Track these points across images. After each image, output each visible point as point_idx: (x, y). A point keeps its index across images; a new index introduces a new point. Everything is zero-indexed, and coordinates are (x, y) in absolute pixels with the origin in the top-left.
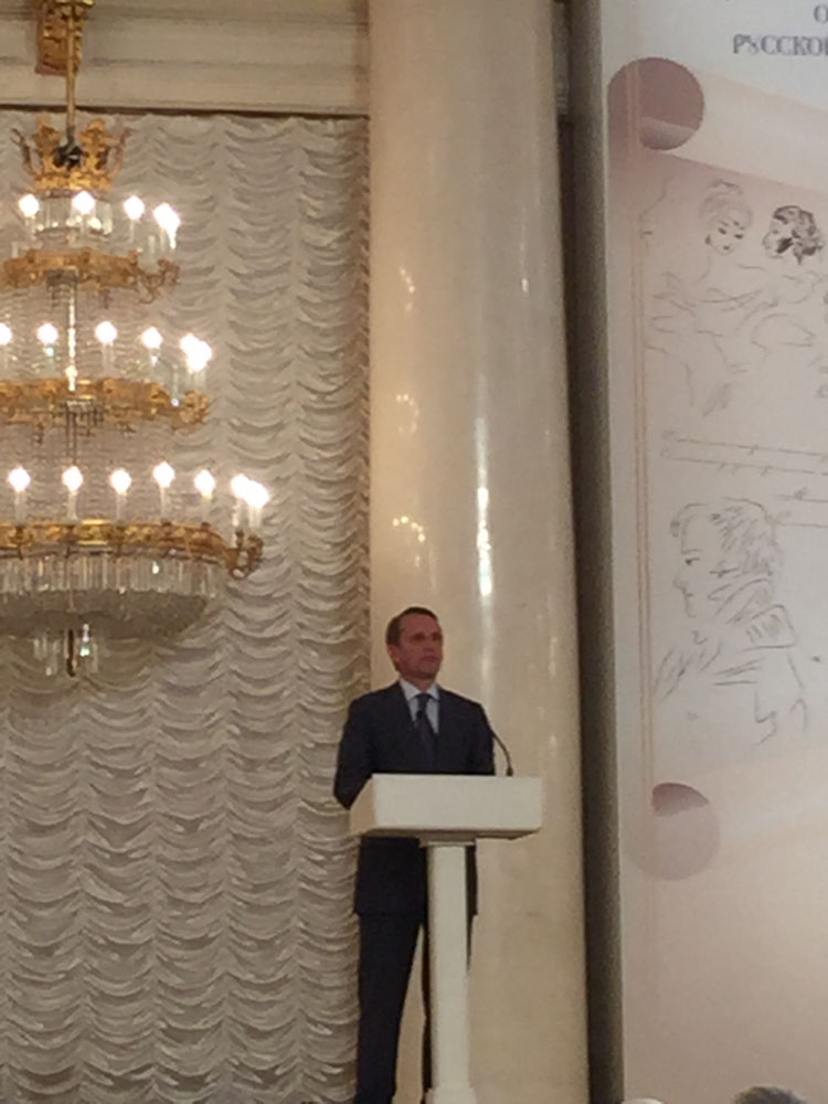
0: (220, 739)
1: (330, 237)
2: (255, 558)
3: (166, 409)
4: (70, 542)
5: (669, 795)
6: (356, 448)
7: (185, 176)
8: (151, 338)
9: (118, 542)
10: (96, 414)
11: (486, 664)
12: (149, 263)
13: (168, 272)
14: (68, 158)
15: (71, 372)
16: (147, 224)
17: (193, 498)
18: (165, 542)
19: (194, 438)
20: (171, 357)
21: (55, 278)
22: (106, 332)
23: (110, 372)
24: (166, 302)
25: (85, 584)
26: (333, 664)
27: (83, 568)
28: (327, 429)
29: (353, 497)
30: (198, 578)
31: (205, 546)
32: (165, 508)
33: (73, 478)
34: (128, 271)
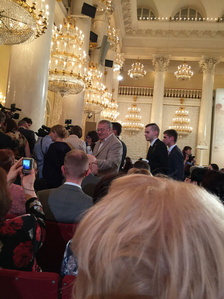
0: (188, 142)
2: (191, 132)
3: (187, 123)
4: (180, 131)
5: (216, 148)
6: (198, 126)
7: (189, 110)
8: (186, 119)
9: (183, 131)
10: (182, 123)
11: (205, 139)
13: (187, 115)
14: (182, 109)
15: (181, 121)
16: (186, 113)
17: (188, 128)
18: (186, 131)
19: (188, 125)
20: (187, 120)
21: (181, 115)
22: (183, 119)
23: (183, 121)
24: (187, 117)
25: (181, 133)
26: (196, 138)
28: (196, 125)
29: (197, 129)
30: (188, 133)
31: (188, 131)
32: (186, 129)
33: (181, 127)
34: (185, 115)
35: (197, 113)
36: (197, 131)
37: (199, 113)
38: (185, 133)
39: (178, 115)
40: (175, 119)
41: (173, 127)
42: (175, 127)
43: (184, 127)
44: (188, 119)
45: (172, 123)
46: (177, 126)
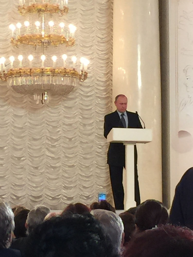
0: (77, 119)
1: (104, 1)
2: (86, 76)
3: (65, 42)
4: (42, 73)
6: (110, 51)
8: (62, 25)
9: (54, 73)
10: (49, 43)
12: (62, 7)
15: (43, 33)
17: (72, 63)
18: (65, 73)
19: (73, 48)
20: (66, 30)
21: (39, 11)
24: (65, 16)
25: (46, 82)
26: (104, 102)
27: (45, 79)
28: (103, 47)
29: (109, 63)
30: (72, 82)
31: (74, 74)
32: (65, 65)
33: (43, 58)
34: (57, 9)
36: (109, 74)
38: (64, 81)
39: (30, 10)
40: (19, 25)
41: (12, 59)
42: (21, 58)
43: (54, 58)
45: (9, 42)
46: (25, 55)
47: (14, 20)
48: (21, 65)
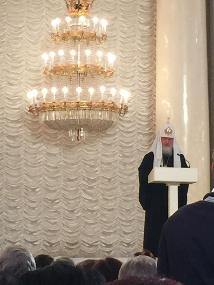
0: (116, 158)
1: (146, 28)
2: (126, 110)
3: (103, 72)
4: (78, 106)
6: (153, 82)
7: (109, 12)
8: (100, 53)
9: (90, 106)
10: (85, 74)
11: (185, 139)
12: (99, 34)
13: (104, 37)
15: (79, 63)
16: (99, 25)
17: (110, 95)
18: (103, 107)
19: (111, 80)
20: (104, 59)
21: (75, 38)
22: (88, 52)
23: (89, 63)
24: (104, 44)
25: (82, 117)
26: (146, 139)
27: (81, 113)
28: (146, 78)
29: (152, 95)
30: (111, 116)
31: (113, 108)
32: (103, 98)
33: (79, 90)
34: (94, 37)
35: (146, 24)
36: (152, 107)
37: (153, 24)
38: (103, 116)
39: (64, 38)
40: (53, 54)
41: (45, 91)
42: (54, 90)
43: (91, 91)
44: (106, 50)
45: (41, 73)
46: (59, 87)
47: (47, 49)
48: (54, 98)
